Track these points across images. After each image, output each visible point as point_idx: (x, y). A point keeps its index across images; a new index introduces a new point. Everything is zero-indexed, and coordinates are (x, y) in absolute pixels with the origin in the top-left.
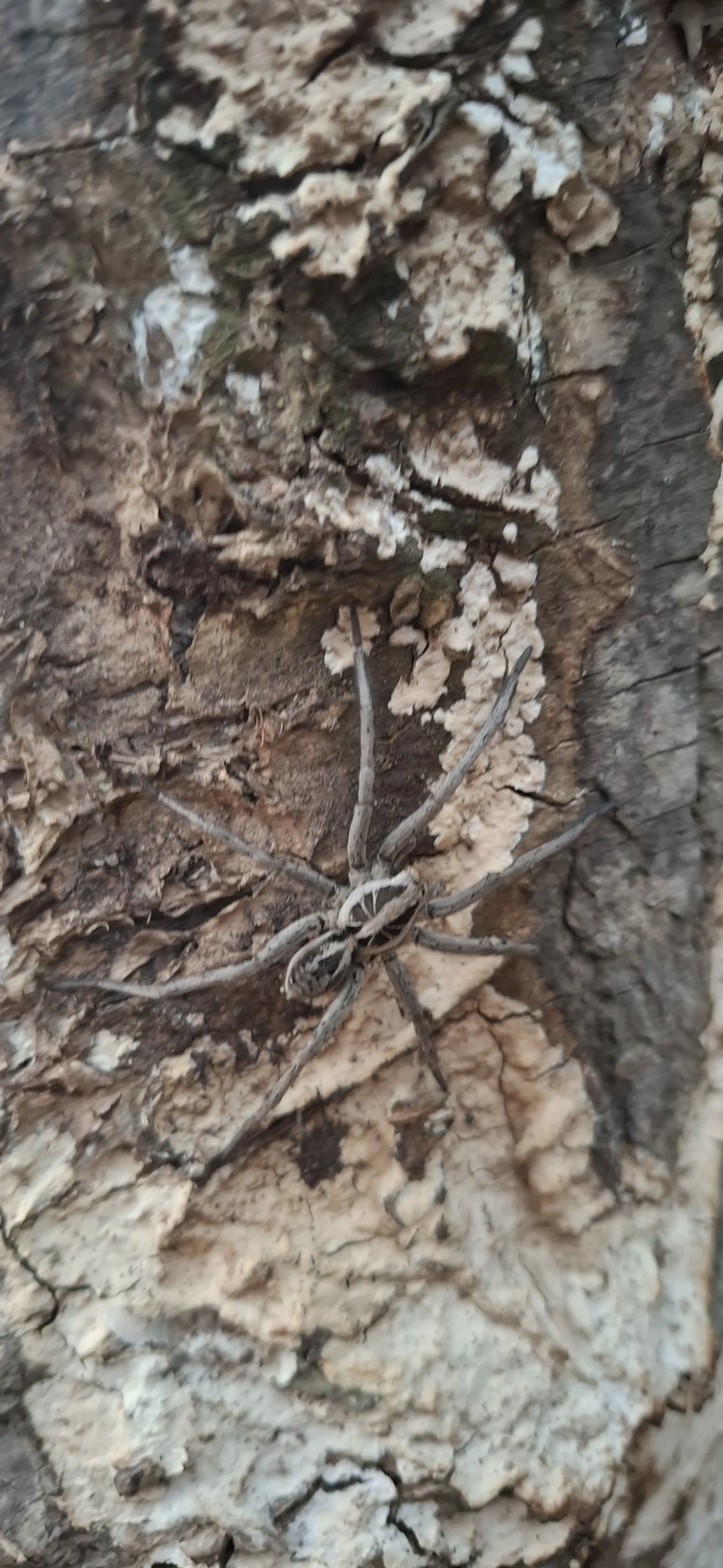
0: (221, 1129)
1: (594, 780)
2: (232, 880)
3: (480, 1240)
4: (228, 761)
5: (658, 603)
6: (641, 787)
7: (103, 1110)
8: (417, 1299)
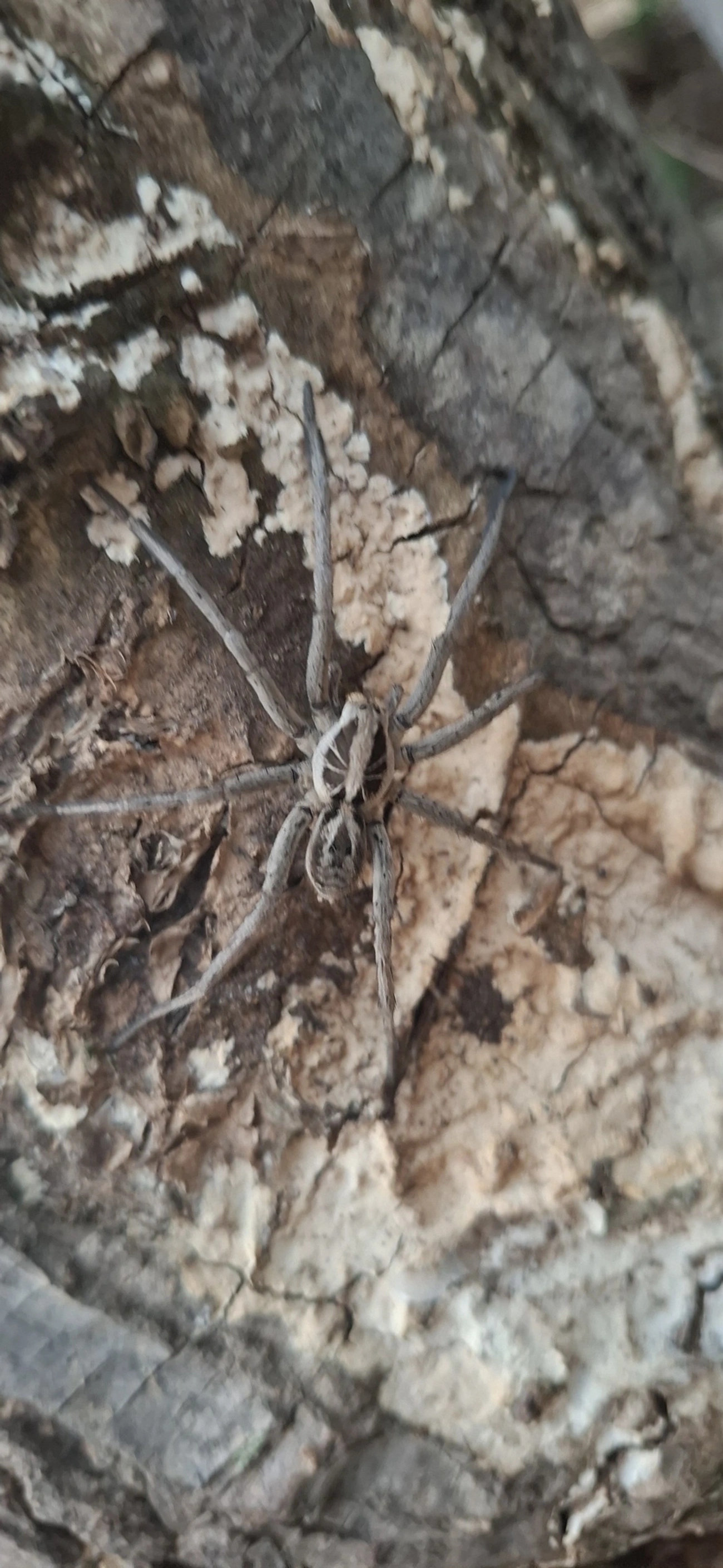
0: (371, 1056)
1: (478, 467)
2: (196, 834)
3: (692, 974)
4: (98, 727)
5: (404, 238)
6: (532, 439)
7: (249, 1118)
8: (671, 1069)
